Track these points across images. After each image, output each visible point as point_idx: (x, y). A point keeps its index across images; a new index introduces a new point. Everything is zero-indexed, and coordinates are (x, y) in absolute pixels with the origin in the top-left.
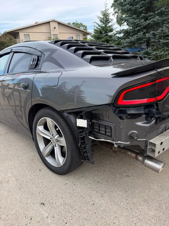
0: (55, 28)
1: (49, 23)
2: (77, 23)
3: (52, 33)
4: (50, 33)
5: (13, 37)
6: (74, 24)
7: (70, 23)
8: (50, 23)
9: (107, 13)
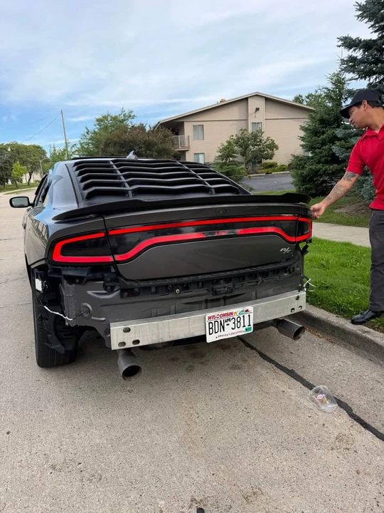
0: (257, 109)
1: (245, 100)
2: (317, 94)
3: (251, 120)
4: (247, 120)
5: (169, 133)
6: (310, 98)
7: (302, 96)
8: (249, 99)
9: (343, 79)
